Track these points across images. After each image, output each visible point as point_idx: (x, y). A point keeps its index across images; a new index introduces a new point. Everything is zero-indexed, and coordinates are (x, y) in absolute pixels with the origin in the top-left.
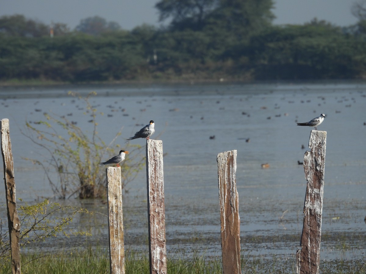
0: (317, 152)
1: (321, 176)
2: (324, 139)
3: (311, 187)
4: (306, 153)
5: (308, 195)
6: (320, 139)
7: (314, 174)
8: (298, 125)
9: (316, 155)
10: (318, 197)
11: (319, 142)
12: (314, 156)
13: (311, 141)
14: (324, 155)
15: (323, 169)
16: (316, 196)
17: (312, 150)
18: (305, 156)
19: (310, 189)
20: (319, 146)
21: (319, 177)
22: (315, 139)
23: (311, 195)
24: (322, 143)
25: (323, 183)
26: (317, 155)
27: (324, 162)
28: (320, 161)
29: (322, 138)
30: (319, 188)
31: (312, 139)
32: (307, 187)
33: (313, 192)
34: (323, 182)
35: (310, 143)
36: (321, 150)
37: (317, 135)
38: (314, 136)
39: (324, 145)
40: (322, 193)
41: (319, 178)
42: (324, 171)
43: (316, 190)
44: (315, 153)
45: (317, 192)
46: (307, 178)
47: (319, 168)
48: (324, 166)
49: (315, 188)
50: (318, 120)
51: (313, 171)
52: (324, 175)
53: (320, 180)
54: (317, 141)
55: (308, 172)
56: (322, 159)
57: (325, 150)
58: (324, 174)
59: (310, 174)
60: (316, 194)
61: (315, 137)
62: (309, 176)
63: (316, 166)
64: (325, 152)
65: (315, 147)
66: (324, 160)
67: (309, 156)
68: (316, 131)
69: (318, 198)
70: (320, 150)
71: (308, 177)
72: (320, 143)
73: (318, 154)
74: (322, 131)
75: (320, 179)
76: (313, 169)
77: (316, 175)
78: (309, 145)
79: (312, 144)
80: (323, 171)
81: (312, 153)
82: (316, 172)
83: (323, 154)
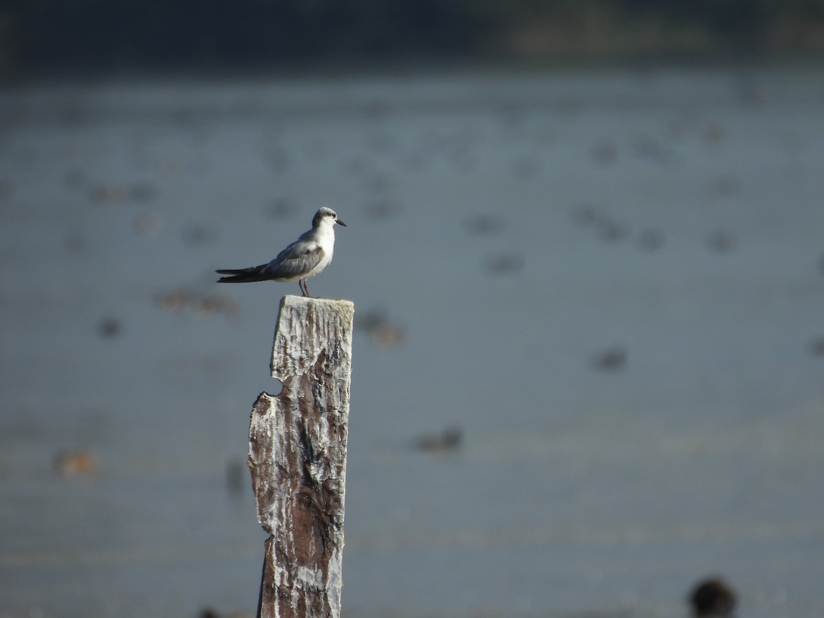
0: (310, 396)
1: (328, 507)
2: (340, 335)
3: (286, 560)
4: (261, 404)
5: (271, 599)
6: (322, 339)
7: (300, 501)
8: (223, 280)
9: (304, 412)
10: (316, 607)
11: (317, 351)
12: (297, 414)
13: (280, 347)
14: (345, 410)
15: (339, 473)
16: (307, 602)
17: (286, 386)
18: (256, 418)
19: (280, 570)
20: (318, 370)
21: (319, 512)
22: (299, 339)
23: (284, 597)
24: (335, 354)
25: (342, 538)
26: (310, 410)
27: (341, 443)
28: (323, 439)
29: (332, 335)
30: (323, 565)
31: (288, 337)
32: (267, 562)
33: (295, 584)
34: (340, 536)
35: (275, 355)
36: (329, 389)
37: (309, 318)
38: (295, 323)
39: (344, 364)
40: (335, 585)
41: (319, 519)
42: (343, 484)
43: (307, 575)
44: (302, 402)
45: (312, 583)
46: (264, 519)
47: (321, 471)
48: (342, 462)
49: (302, 562)
50: (312, 246)
51: (294, 485)
52: (343, 502)
53: (325, 526)
54: (309, 348)
55: (271, 492)
56: (335, 427)
57: (347, 386)
58: (343, 497)
59: (280, 500)
60: (309, 591)
61: (298, 326)
62: (274, 507)
63: (306, 465)
64: (348, 396)
65: (299, 373)
66: (342, 435)
67: (273, 414)
68: (306, 299)
69: (318, 612)
70: (323, 390)
71: (271, 514)
72: (323, 355)
73: (316, 405)
74: (334, 302)
75: (327, 520)
76: (293, 475)
77: (309, 504)
78: (271, 366)
79: (285, 360)
80: (338, 484)
81: (285, 401)
82: (307, 490)
83: (337, 404)
